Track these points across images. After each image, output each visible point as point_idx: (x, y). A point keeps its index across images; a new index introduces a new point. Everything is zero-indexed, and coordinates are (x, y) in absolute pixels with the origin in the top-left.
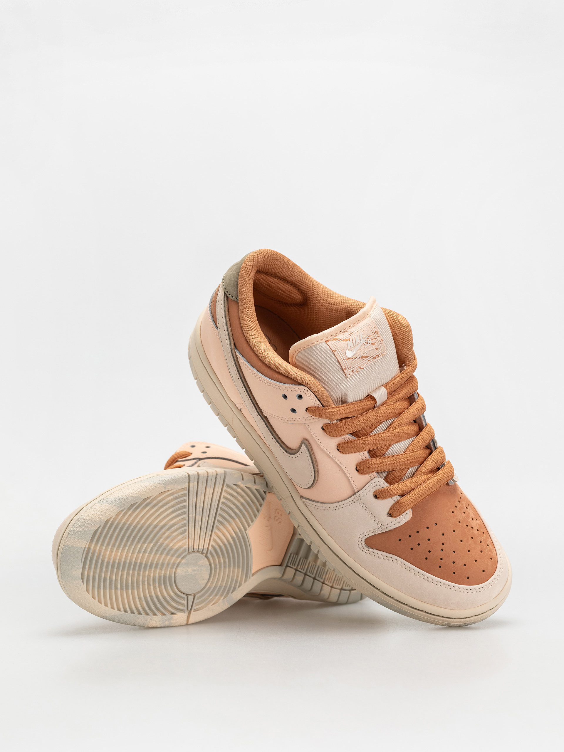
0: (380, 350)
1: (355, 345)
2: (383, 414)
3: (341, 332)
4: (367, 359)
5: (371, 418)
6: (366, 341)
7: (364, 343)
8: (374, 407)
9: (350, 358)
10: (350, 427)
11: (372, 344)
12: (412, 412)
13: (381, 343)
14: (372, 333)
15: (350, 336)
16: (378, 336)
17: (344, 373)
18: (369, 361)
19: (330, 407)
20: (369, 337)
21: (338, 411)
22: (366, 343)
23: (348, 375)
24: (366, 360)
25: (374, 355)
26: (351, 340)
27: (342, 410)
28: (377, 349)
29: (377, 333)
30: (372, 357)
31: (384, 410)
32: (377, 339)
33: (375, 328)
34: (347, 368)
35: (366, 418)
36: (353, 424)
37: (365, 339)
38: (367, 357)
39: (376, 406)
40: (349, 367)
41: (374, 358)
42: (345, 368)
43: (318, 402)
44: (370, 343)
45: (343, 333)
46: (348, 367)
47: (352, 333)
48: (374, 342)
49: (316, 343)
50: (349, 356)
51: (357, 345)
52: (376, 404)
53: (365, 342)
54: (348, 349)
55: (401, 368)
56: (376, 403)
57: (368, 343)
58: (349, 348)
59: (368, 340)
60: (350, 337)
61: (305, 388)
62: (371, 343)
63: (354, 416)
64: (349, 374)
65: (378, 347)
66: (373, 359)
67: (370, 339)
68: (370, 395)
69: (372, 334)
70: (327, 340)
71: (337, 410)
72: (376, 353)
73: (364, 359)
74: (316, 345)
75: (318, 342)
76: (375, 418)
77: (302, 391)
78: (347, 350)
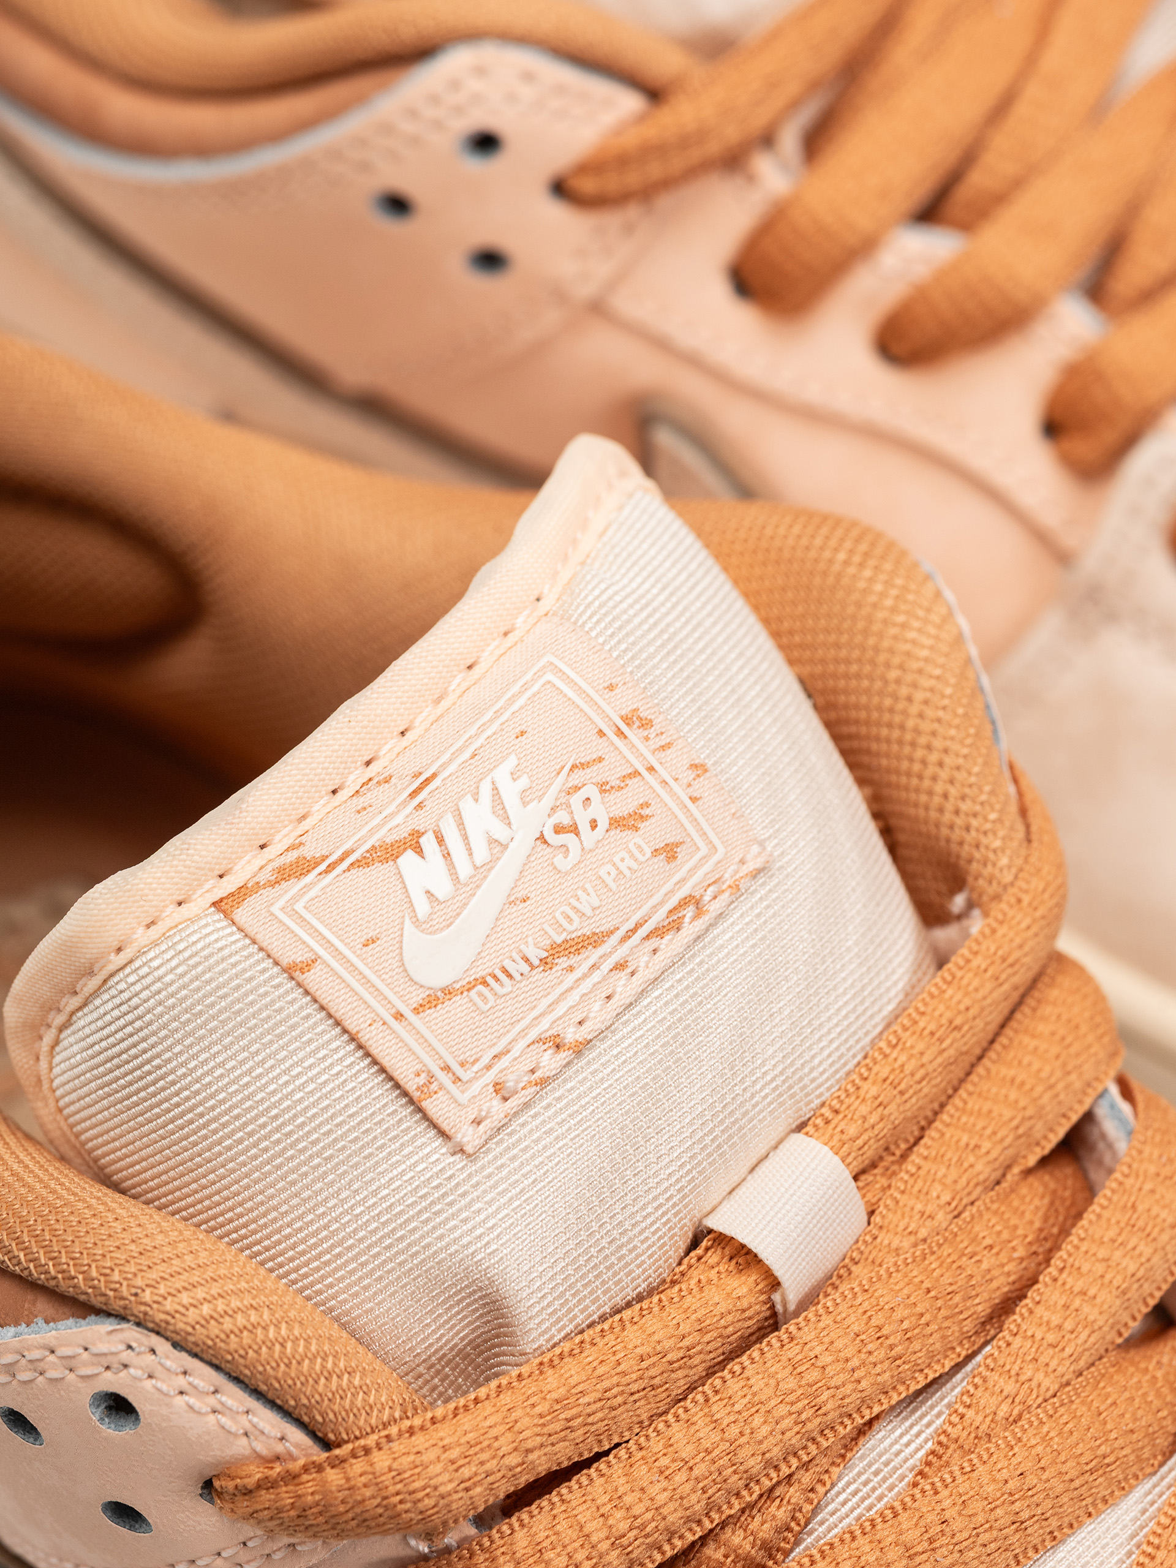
0: (704, 850)
1: (464, 869)
2: (855, 1362)
3: (342, 796)
4: (604, 956)
5: (757, 1420)
6: (563, 818)
7: (542, 838)
8: (772, 1322)
9: (448, 992)
10: (604, 1546)
11: (616, 823)
12: (1100, 1268)
13: (694, 800)
14: (601, 733)
15: (420, 806)
16: (663, 748)
17: (426, 1117)
18: (620, 966)
19: (375, 1437)
20: (577, 778)
21: (454, 1453)
22: (558, 830)
23: (468, 1136)
24: (594, 967)
25: (655, 908)
26: (428, 842)
27: (494, 1432)
28: (670, 852)
29: (646, 724)
30: (642, 932)
31: (856, 1328)
32: (651, 769)
33: (611, 688)
34: (444, 1078)
35: (715, 1437)
36: (619, 1514)
37: (548, 801)
38: (595, 940)
39: (779, 1308)
40: (455, 1067)
41: (658, 932)
42: (422, 1079)
43: (267, 1421)
44: (594, 824)
45: (360, 801)
46: (447, 1068)
47: (428, 781)
48: (624, 804)
49: (141, 937)
50: (438, 977)
51: (490, 865)
52: (777, 1297)
53: (551, 822)
54: (416, 922)
55: (943, 935)
56: (775, 1284)
57: (584, 827)
58: (422, 907)
59: (576, 800)
60: (420, 821)
61: (130, 1333)
62: (603, 824)
63: (617, 1445)
64: (477, 1122)
65: (678, 839)
66: (654, 943)
67: (591, 791)
68: (710, 1231)
69: (598, 747)
70: (231, 888)
71: (445, 1449)
72: (669, 886)
73: (571, 969)
74: (141, 953)
75: (154, 932)
76: (794, 1409)
77: (114, 1361)
78: (408, 924)
